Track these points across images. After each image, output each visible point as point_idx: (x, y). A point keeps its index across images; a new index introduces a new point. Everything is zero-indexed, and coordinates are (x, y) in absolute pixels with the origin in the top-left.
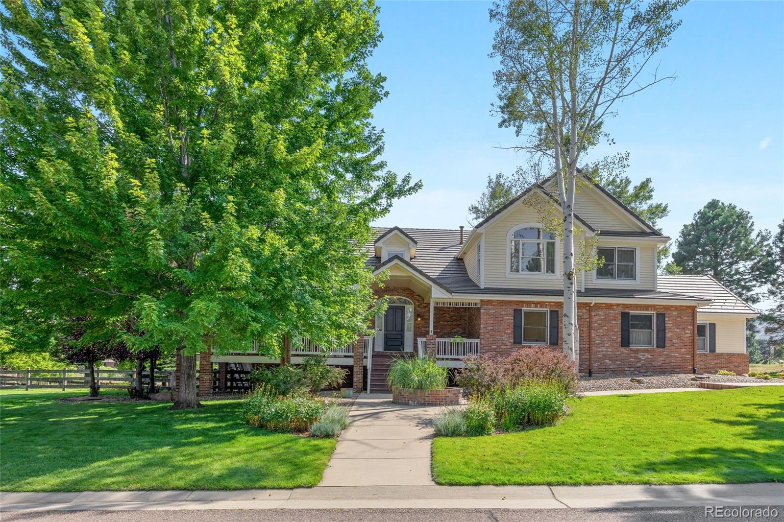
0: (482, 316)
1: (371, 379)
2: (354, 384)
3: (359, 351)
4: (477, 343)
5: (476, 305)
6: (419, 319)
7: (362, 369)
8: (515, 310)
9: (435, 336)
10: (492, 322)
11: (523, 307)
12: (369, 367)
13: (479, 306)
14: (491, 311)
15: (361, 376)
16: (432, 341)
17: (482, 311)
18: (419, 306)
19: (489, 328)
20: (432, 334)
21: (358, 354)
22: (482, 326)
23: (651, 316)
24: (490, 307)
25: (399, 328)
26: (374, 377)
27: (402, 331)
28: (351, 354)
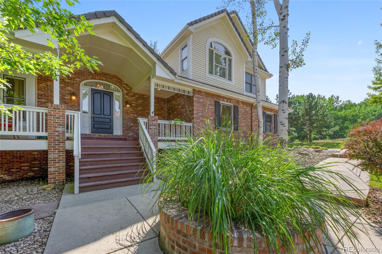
0: (194, 103)
1: (80, 170)
2: (50, 176)
3: (57, 129)
4: (190, 126)
5: (189, 93)
6: (128, 106)
7: (63, 155)
8: (215, 102)
9: (157, 117)
10: (201, 109)
11: (220, 100)
12: (77, 152)
13: (192, 95)
14: (201, 100)
15: (62, 164)
16: (154, 122)
17: (194, 99)
18: (127, 94)
19: (200, 114)
20: (153, 115)
21: (57, 134)
22: (195, 112)
23: (271, 116)
24: (200, 96)
25: (107, 112)
26: (84, 165)
27: (110, 115)
28: (44, 134)
